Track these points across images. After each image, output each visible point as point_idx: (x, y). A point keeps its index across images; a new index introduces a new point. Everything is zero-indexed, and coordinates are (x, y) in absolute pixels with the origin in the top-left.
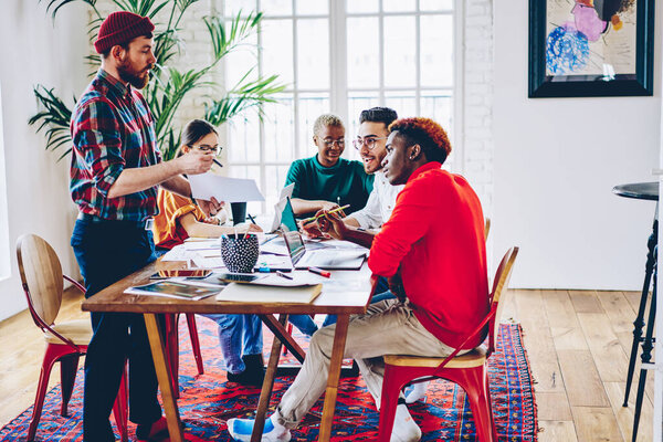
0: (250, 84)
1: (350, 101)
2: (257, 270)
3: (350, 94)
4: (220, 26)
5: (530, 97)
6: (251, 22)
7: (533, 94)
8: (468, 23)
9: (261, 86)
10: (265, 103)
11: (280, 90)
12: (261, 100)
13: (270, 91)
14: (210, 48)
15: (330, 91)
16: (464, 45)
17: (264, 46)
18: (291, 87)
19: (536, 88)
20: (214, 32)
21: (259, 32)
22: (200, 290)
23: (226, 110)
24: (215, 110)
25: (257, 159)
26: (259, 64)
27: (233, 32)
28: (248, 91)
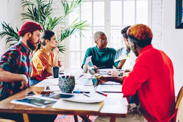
0: (77, 24)
1: (112, 31)
2: (74, 92)
3: (112, 28)
4: (67, 4)
5: (176, 28)
6: (77, 3)
7: (177, 27)
8: (153, 3)
9: (81, 24)
10: (82, 30)
11: (87, 26)
12: (81, 29)
13: (84, 26)
14: (64, 11)
15: (105, 26)
16: (152, 11)
17: (82, 10)
18: (91, 25)
19: (178, 25)
20: (65, 6)
21: (80, 6)
22: (46, 102)
23: (68, 33)
24: (65, 32)
25: (79, 50)
26: (80, 17)
27: (72, 5)
28: (76, 26)
